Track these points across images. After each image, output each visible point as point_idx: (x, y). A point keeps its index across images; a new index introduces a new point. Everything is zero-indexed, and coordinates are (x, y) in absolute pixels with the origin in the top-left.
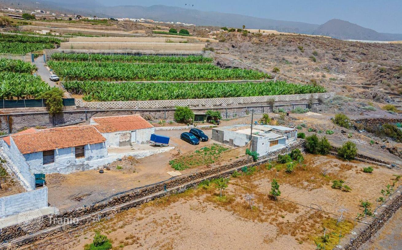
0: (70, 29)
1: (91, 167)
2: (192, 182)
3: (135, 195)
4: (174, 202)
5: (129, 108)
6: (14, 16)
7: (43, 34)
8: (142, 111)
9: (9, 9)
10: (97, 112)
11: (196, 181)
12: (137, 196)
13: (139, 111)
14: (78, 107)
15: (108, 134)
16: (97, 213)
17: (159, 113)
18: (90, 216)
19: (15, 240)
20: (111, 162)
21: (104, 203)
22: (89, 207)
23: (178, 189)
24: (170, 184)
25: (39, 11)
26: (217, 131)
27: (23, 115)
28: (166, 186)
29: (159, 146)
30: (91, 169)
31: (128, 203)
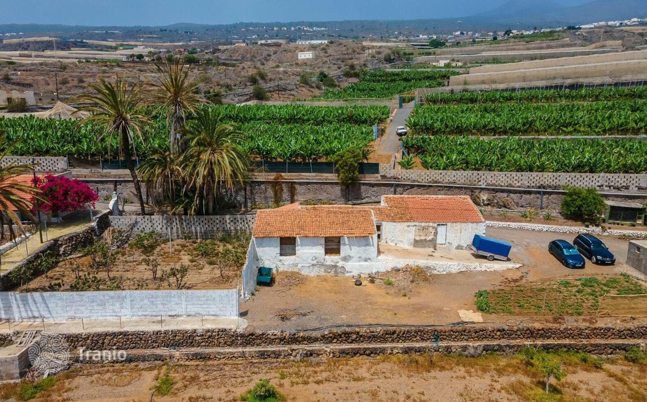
0: (484, 54)
1: (348, 272)
2: (504, 342)
3: (369, 335)
4: (442, 368)
5: (469, 183)
6: (419, 45)
7: (441, 66)
8: (493, 190)
9: (421, 36)
10: (412, 186)
11: (513, 342)
12: (373, 338)
13: (488, 189)
14: (384, 177)
15: (394, 224)
16: (301, 346)
17: (528, 196)
18: (286, 348)
19: (184, 350)
20: (383, 270)
21: (314, 334)
22: (288, 335)
23: (465, 348)
24: (447, 334)
25: (458, 33)
26: (639, 248)
27: (308, 183)
28: (437, 335)
29: (485, 257)
30: (347, 275)
31: (354, 346)
